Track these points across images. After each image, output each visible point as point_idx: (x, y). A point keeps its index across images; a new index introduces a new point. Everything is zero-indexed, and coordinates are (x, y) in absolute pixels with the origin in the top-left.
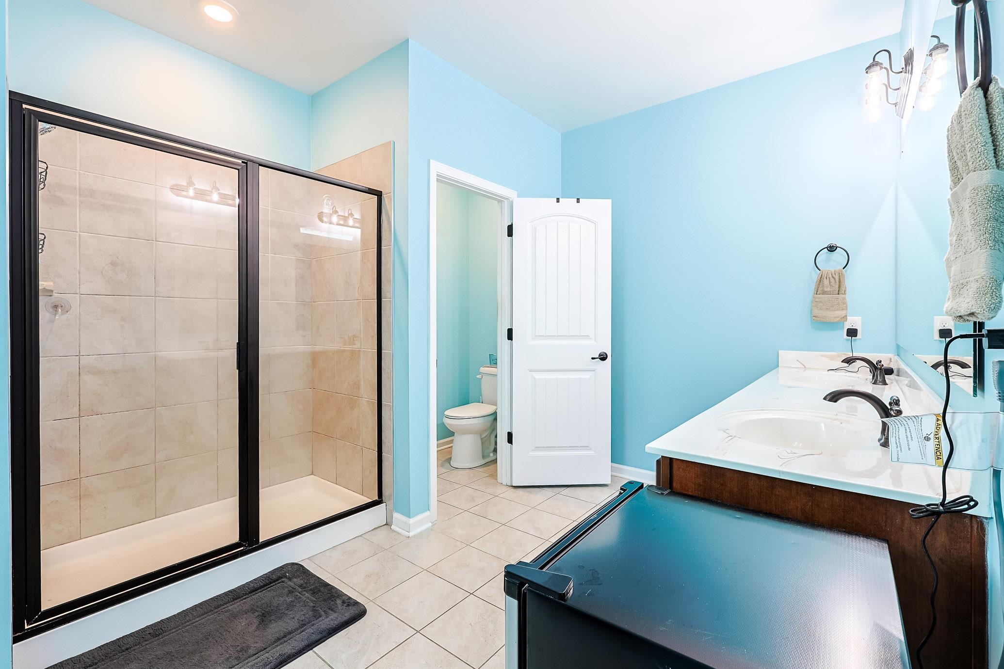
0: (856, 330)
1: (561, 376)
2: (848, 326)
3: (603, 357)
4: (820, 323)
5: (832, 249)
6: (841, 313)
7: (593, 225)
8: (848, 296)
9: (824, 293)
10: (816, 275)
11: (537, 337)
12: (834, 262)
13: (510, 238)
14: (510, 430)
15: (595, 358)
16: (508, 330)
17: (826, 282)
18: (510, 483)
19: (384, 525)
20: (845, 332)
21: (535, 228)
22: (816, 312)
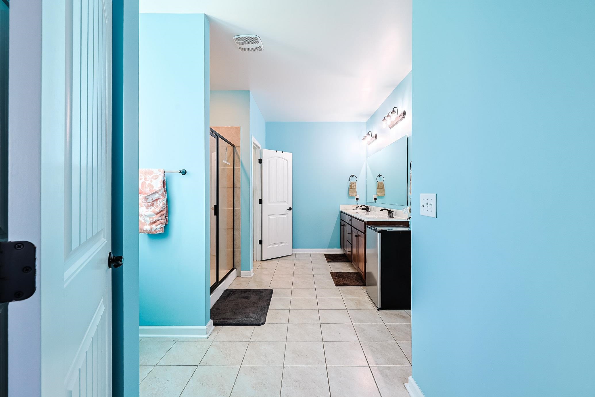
0: (358, 199)
1: (278, 217)
2: (356, 197)
3: (290, 209)
4: (350, 196)
5: (352, 176)
6: (355, 194)
7: (287, 162)
8: (357, 190)
9: (352, 188)
10: (349, 183)
11: (271, 202)
12: (353, 180)
13: (260, 164)
14: (260, 239)
15: (288, 210)
16: (259, 200)
17: (352, 185)
18: (260, 260)
19: (237, 277)
20: (356, 199)
21: (270, 161)
22: (350, 194)
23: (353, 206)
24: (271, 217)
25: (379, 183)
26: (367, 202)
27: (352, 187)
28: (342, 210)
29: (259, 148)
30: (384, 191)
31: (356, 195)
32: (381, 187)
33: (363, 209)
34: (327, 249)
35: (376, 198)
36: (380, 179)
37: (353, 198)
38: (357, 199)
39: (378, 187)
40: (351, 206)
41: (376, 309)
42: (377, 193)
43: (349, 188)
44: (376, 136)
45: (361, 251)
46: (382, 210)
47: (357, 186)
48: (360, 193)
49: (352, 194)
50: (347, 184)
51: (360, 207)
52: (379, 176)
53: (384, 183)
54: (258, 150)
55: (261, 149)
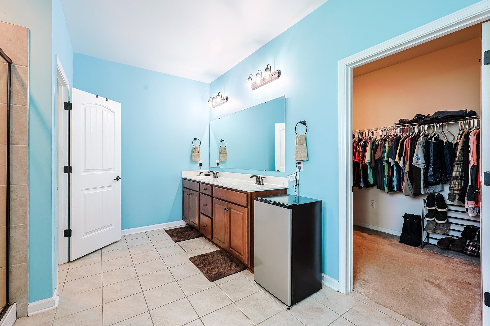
1: (99, 191)
2: (199, 162)
3: (118, 179)
4: (193, 161)
5: (195, 139)
6: (198, 159)
7: (113, 114)
8: (201, 154)
9: (195, 153)
10: (192, 147)
11: (87, 170)
12: (197, 143)
13: (67, 111)
14: (67, 228)
15: (115, 180)
16: (65, 167)
17: (196, 149)
18: (67, 260)
19: (18, 318)
20: (199, 164)
21: (85, 109)
22: (193, 158)
23: (196, 172)
24: (86, 192)
25: (222, 148)
26: (210, 167)
27: (195, 151)
28: (184, 176)
29: (65, 85)
30: (226, 156)
31: (200, 161)
32: (223, 152)
33: (206, 175)
34: (166, 224)
35: (219, 163)
36: (222, 144)
37: (196, 164)
38: (201, 165)
39: (221, 152)
40: (194, 172)
41: (285, 308)
42: (219, 158)
43: (192, 152)
44: (227, 98)
46: (252, 177)
47: (200, 150)
48: (203, 158)
49: (196, 159)
50: (189, 148)
51: (203, 173)
52: (222, 141)
53: (226, 149)
54: (63, 88)
55: (68, 87)
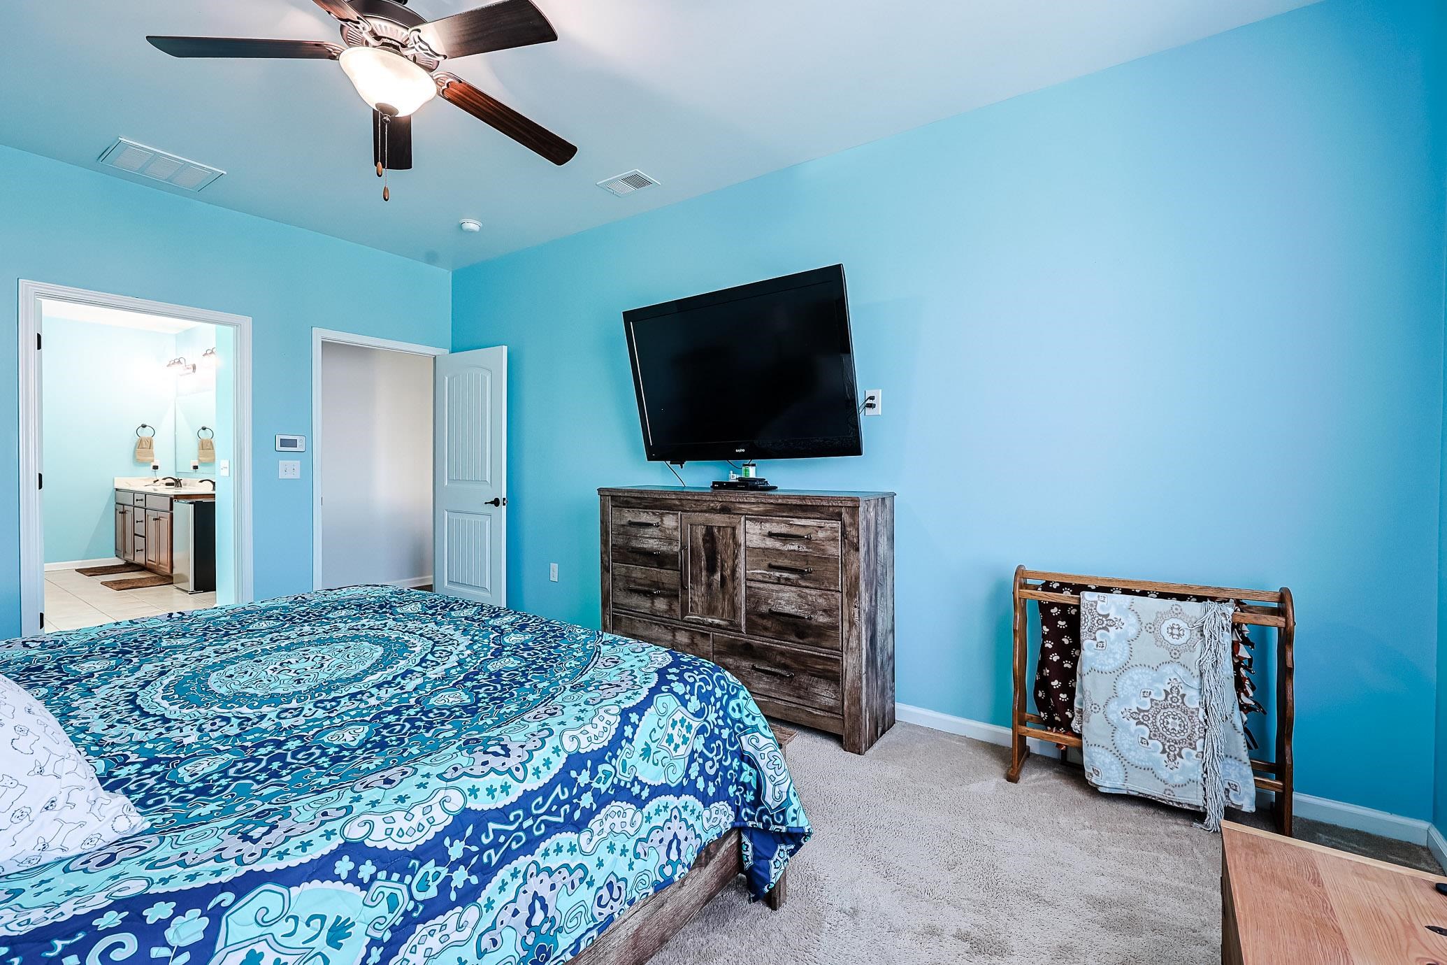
0: (157, 466)
2: (153, 464)
4: (138, 463)
5: (144, 426)
6: (150, 458)
8: (155, 450)
9: (142, 448)
10: (136, 439)
12: (146, 433)
17: (144, 443)
20: (152, 467)
22: (138, 457)
23: (145, 480)
25: (202, 441)
26: (177, 473)
27: (144, 446)
28: (118, 486)
30: (214, 454)
31: (153, 461)
32: (206, 447)
33: (167, 484)
34: (80, 561)
35: (197, 467)
36: (206, 434)
37: (145, 466)
38: (155, 467)
39: (201, 448)
40: (140, 479)
42: (199, 456)
43: (135, 447)
44: (194, 367)
45: (164, 557)
46: (201, 481)
47: (154, 444)
48: (162, 453)
49: (143, 458)
50: (130, 440)
51: (161, 481)
52: (204, 429)
53: (213, 442)
